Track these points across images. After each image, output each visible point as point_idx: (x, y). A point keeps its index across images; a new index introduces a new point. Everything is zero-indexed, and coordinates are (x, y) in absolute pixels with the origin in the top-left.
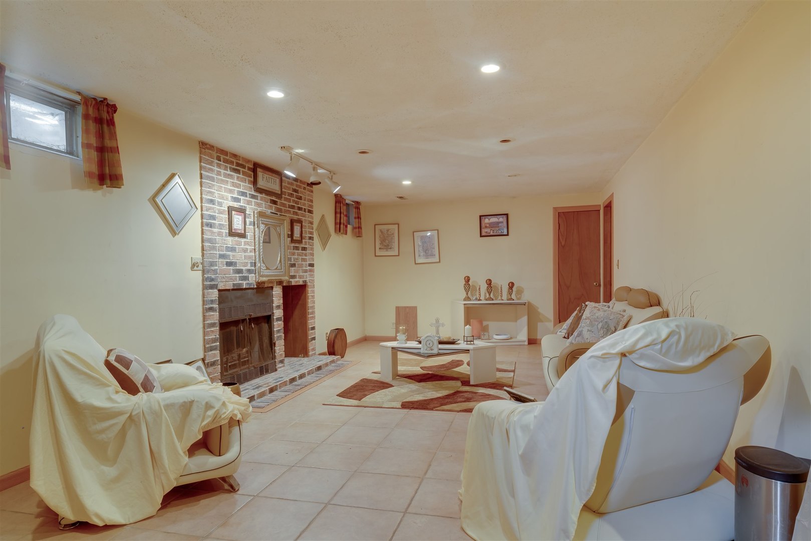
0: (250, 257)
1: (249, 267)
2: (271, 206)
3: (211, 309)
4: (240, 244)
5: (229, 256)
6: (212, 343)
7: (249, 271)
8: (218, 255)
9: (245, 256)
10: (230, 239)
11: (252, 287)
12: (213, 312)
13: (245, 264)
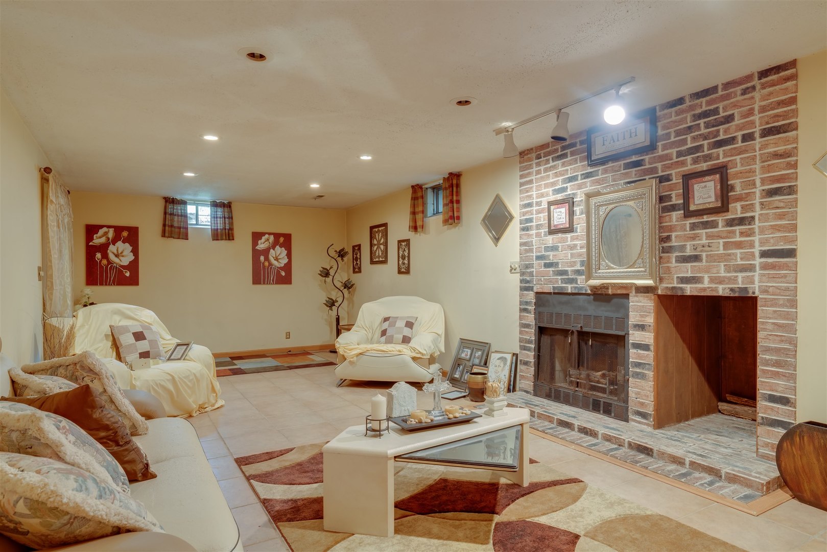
0: (580, 255)
1: (578, 267)
2: (627, 173)
3: (525, 310)
4: (565, 240)
5: (549, 256)
6: (526, 343)
7: (578, 272)
8: (535, 257)
9: (571, 254)
10: (550, 238)
11: (584, 292)
12: (527, 313)
13: (573, 264)
